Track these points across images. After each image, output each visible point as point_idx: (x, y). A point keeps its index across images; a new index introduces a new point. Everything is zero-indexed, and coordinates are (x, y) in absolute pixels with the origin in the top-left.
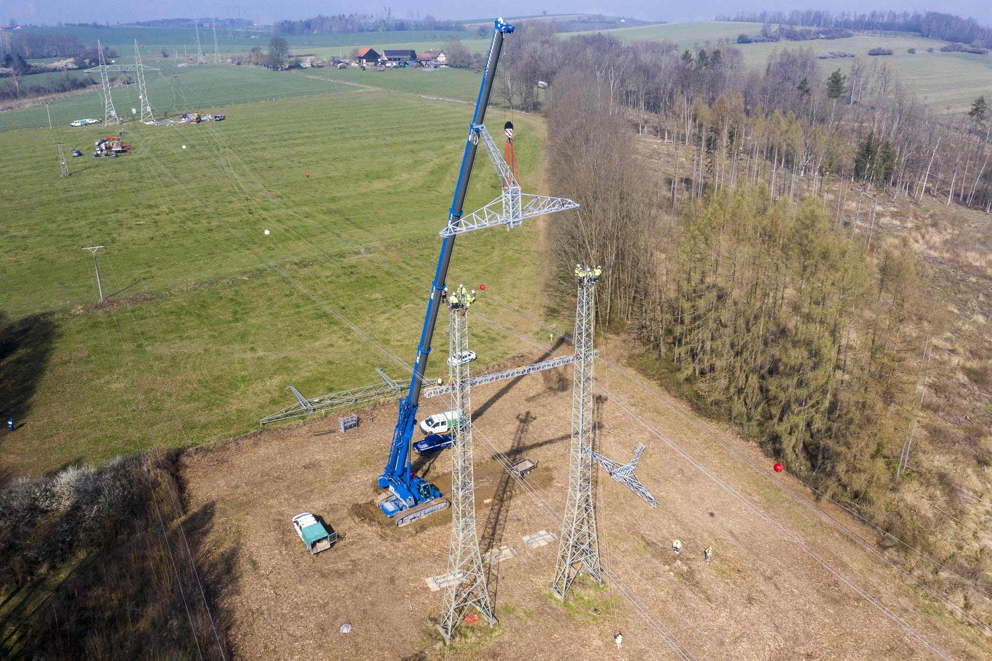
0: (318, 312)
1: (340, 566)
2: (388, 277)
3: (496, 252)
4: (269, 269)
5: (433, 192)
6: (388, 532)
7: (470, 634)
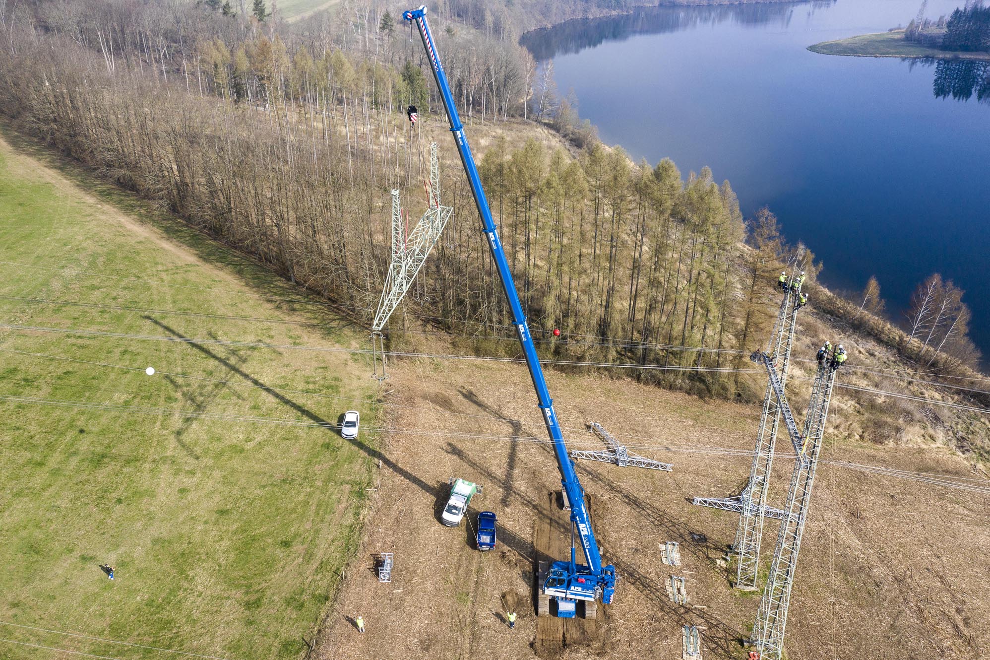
0: (81, 456)
2: (87, 366)
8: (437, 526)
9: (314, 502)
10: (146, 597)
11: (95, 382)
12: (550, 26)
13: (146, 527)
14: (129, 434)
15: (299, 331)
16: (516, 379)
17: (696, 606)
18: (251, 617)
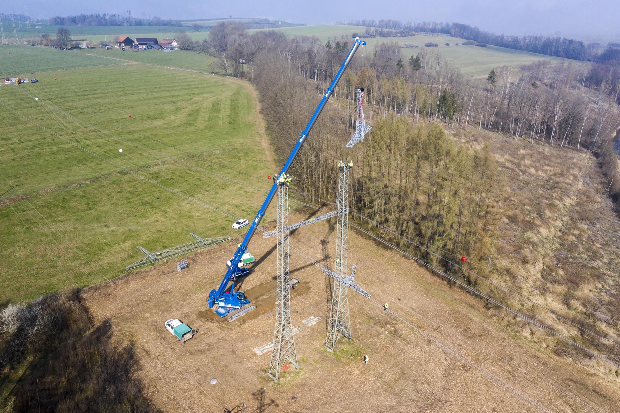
0: (142, 201)
1: (200, 347)
2: (181, 179)
3: (242, 162)
4: (102, 177)
5: (193, 127)
6: (224, 325)
7: (287, 376)
10: (107, 241)
11: (176, 184)
13: (132, 225)
14: (164, 201)
18: (125, 259)
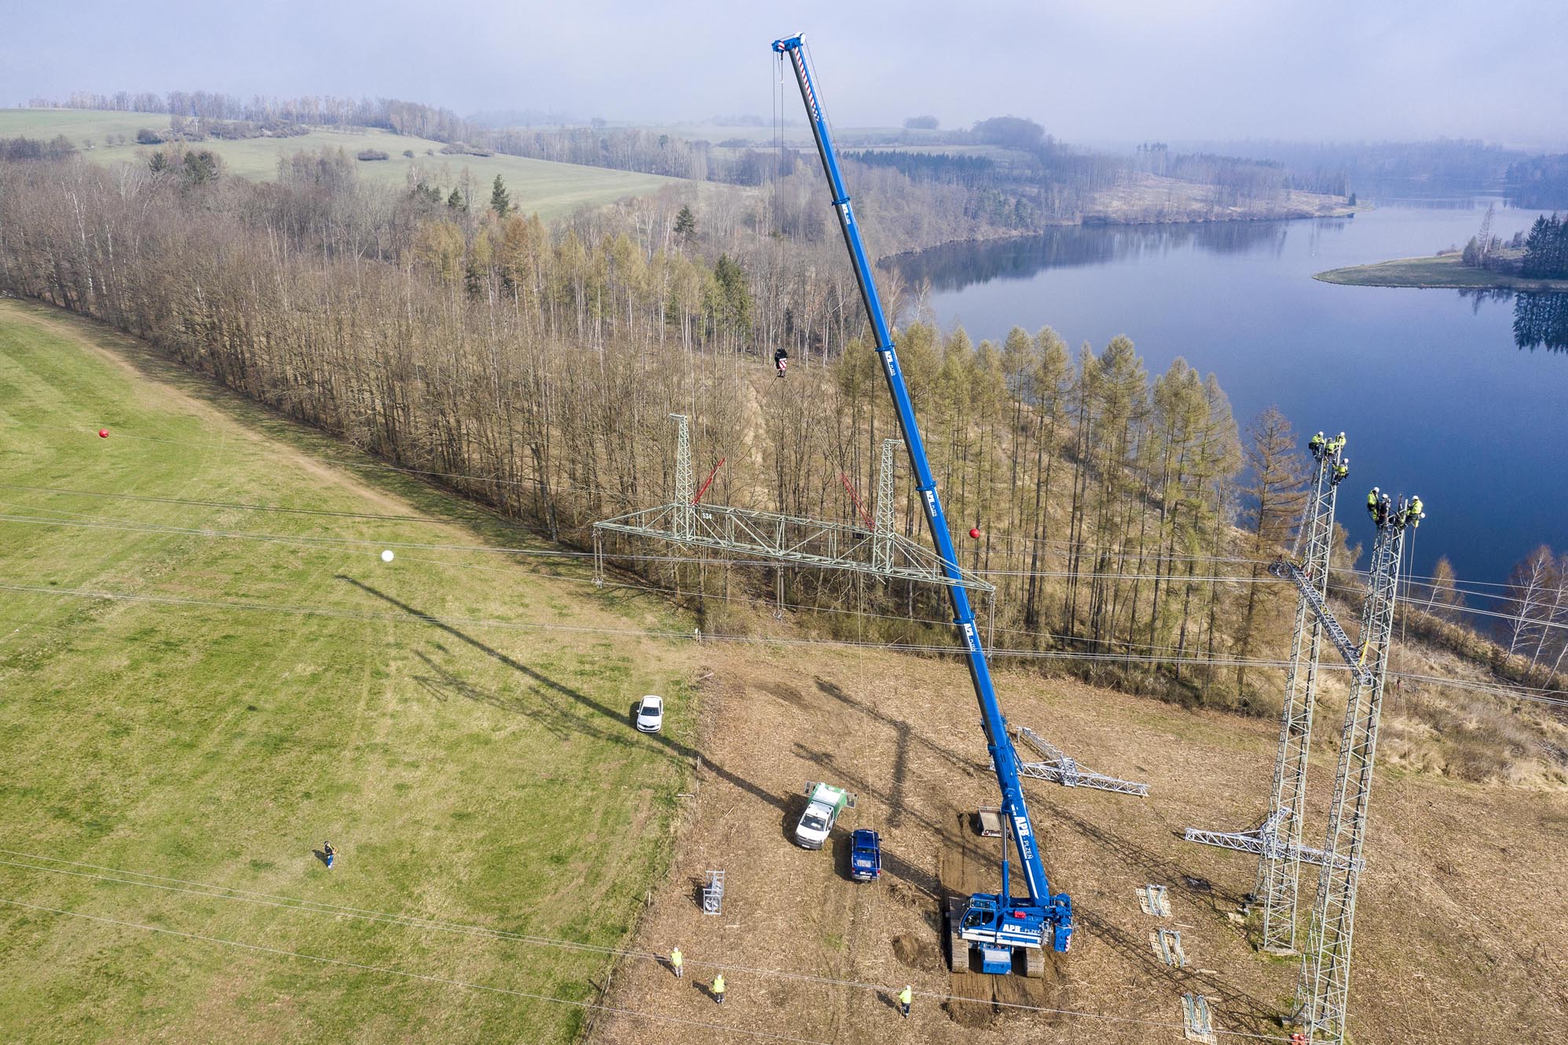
8: (788, 847)
9: (598, 810)
10: (350, 916)
11: (267, 649)
12: (918, 250)
13: (347, 829)
14: (320, 714)
15: (566, 600)
16: (898, 671)
17: (1204, 971)
18: (509, 950)
